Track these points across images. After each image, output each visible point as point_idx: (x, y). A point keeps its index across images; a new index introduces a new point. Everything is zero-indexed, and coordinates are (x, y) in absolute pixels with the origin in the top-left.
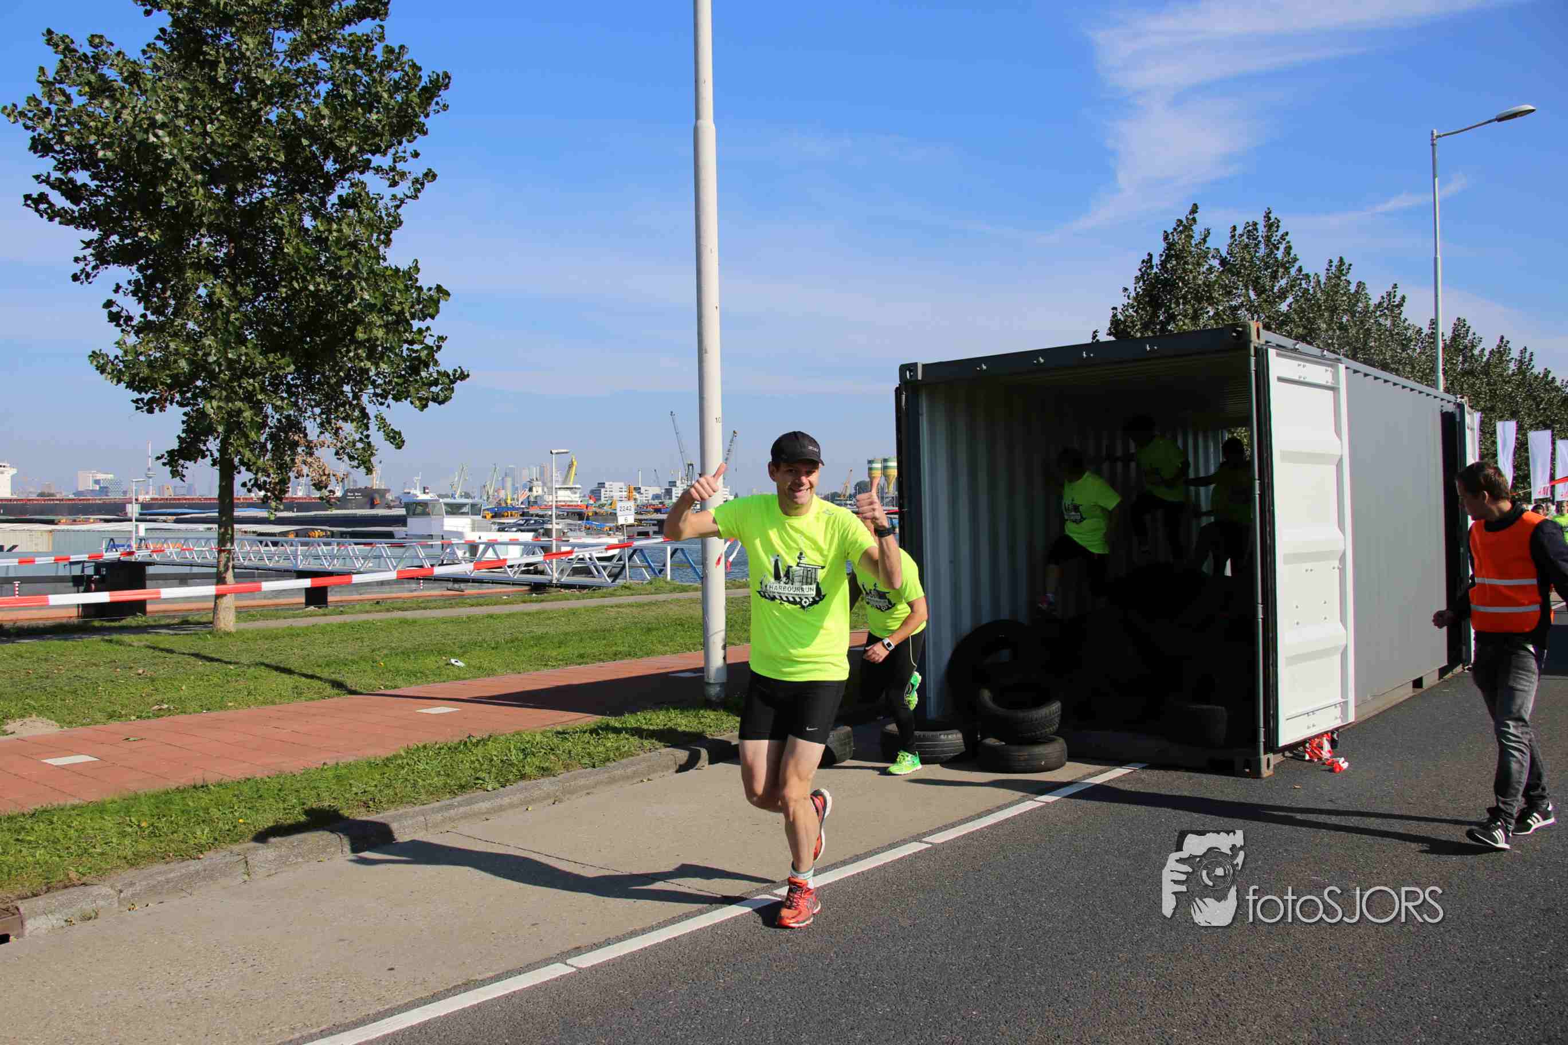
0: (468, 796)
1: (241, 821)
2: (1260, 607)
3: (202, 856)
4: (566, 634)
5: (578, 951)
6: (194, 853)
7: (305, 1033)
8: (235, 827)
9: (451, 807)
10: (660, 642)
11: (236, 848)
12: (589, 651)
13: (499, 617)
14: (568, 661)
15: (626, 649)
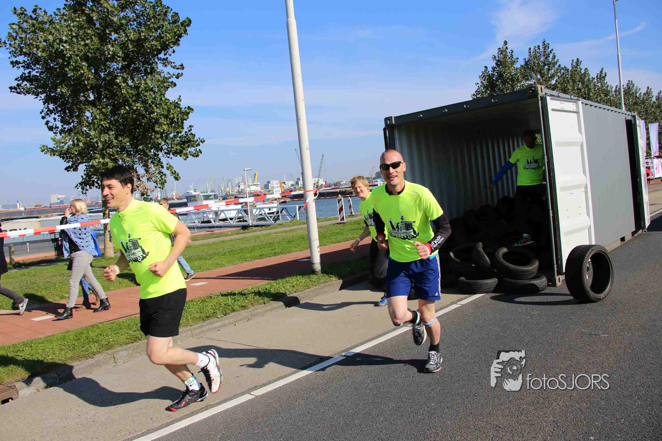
0: (210, 321)
1: (111, 340)
2: (551, 212)
3: (94, 357)
4: (254, 246)
5: (256, 388)
6: (91, 355)
7: (135, 435)
8: (109, 343)
9: (203, 326)
10: (294, 247)
11: (110, 352)
12: (263, 253)
13: (226, 241)
14: (255, 258)
15: (280, 251)
